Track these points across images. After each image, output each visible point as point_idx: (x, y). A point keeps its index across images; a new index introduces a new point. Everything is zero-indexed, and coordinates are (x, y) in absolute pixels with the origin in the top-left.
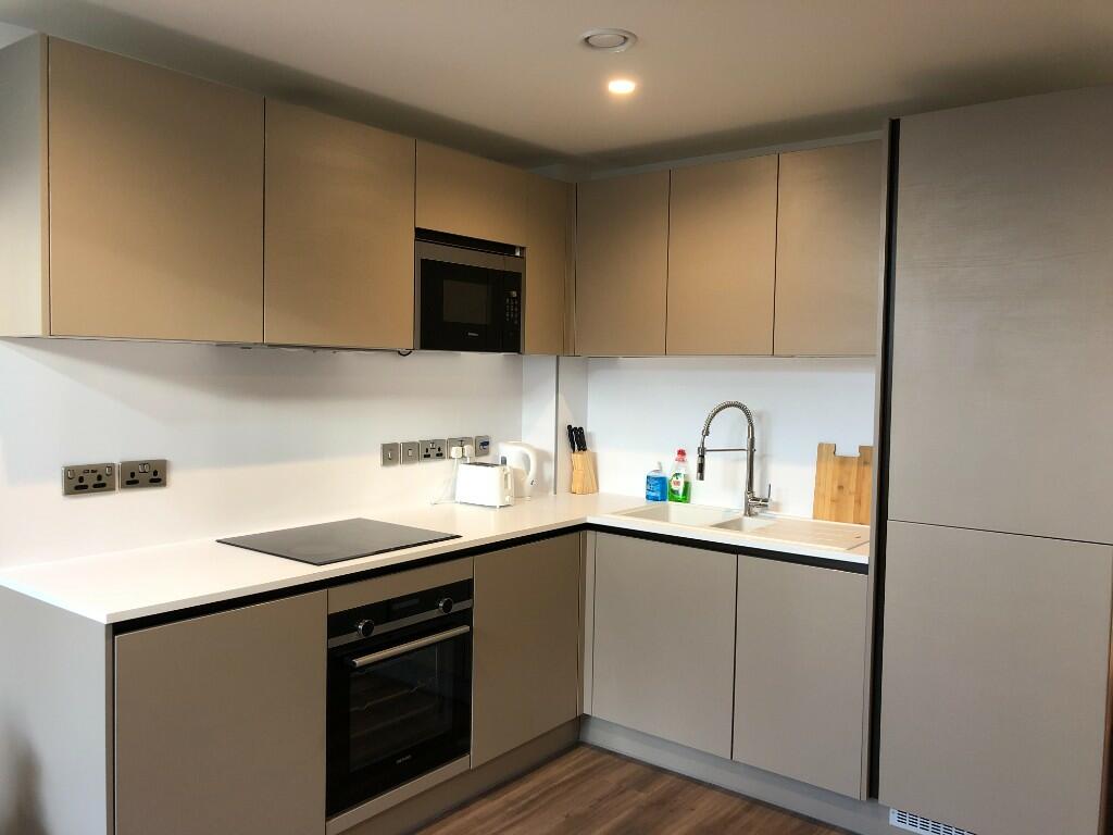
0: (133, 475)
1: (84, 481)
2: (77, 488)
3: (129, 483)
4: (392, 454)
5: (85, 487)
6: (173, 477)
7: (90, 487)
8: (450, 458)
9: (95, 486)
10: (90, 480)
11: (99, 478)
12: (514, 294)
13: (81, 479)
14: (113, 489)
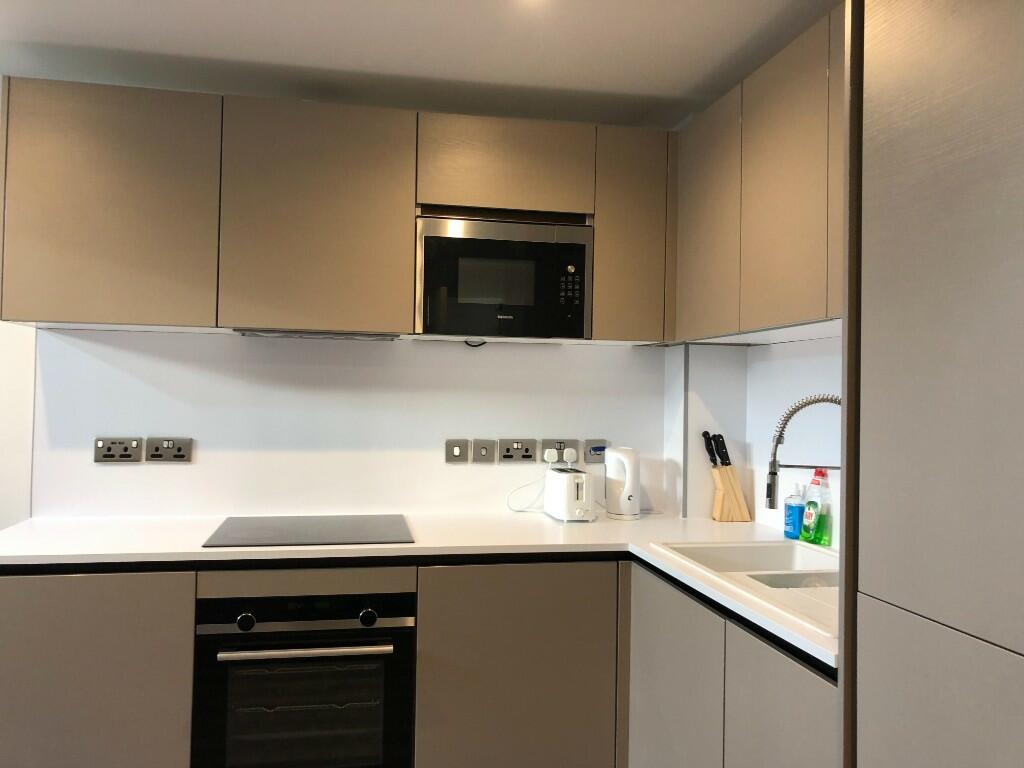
0: (157, 449)
1: (114, 452)
2: (105, 456)
3: (153, 456)
4: (458, 452)
5: (113, 456)
6: (199, 454)
7: (117, 457)
8: (543, 461)
9: (122, 456)
10: (117, 450)
11: (126, 449)
12: (571, 269)
13: (109, 449)
14: (138, 460)
